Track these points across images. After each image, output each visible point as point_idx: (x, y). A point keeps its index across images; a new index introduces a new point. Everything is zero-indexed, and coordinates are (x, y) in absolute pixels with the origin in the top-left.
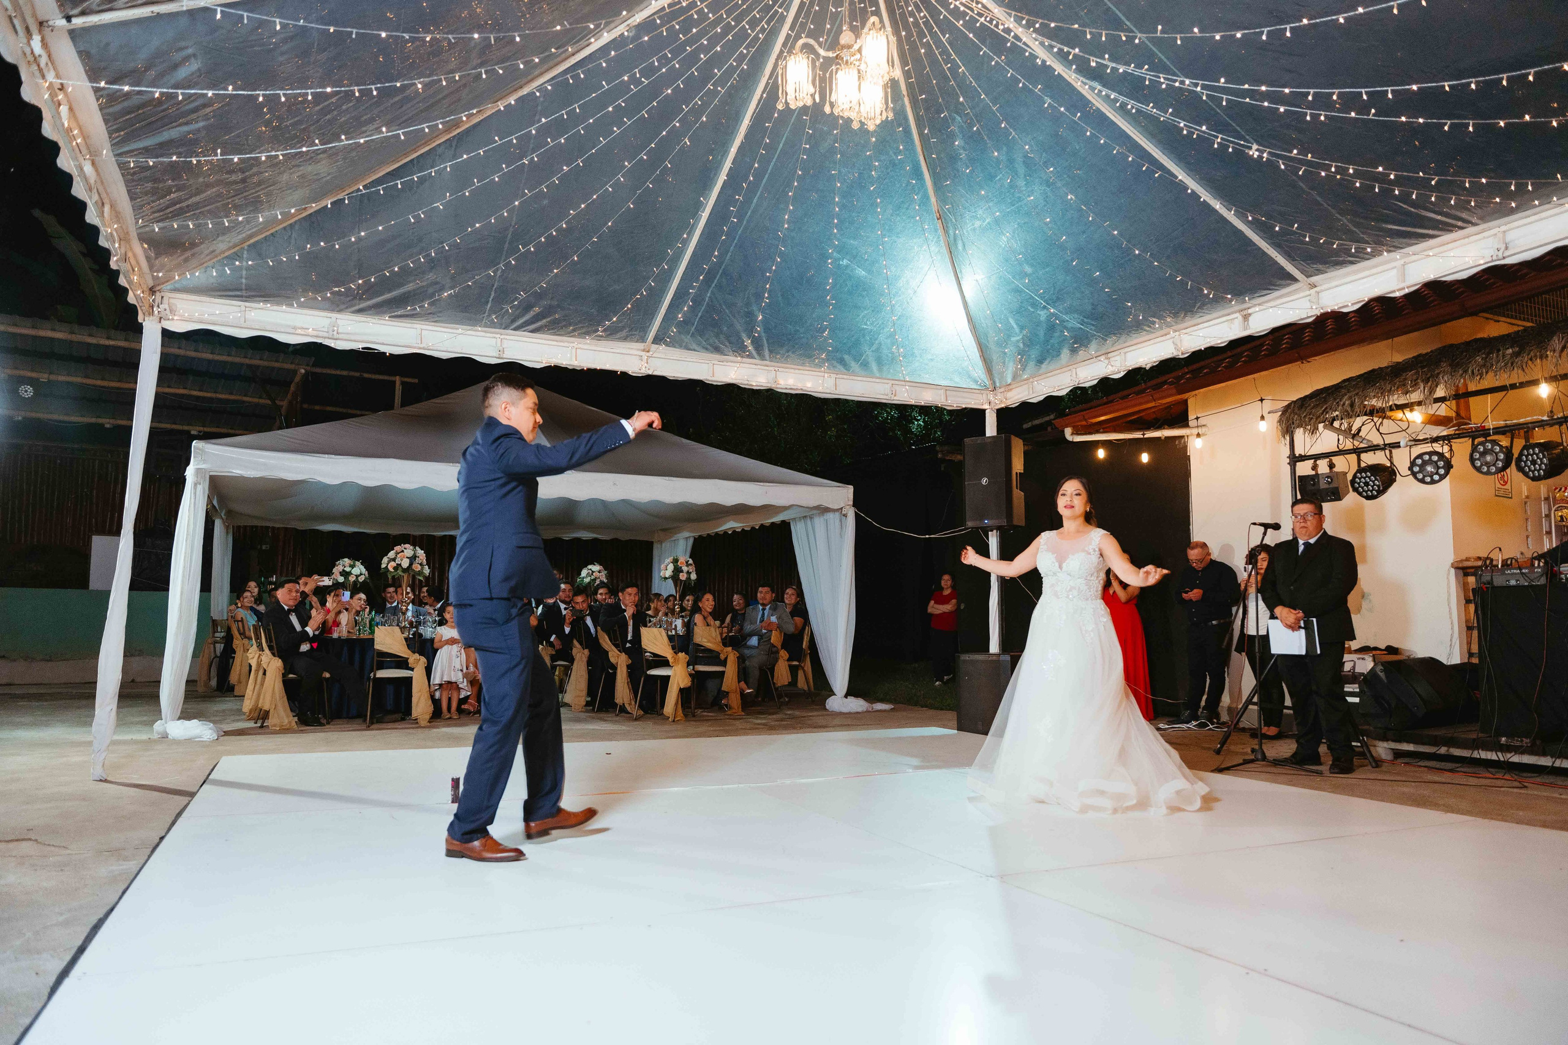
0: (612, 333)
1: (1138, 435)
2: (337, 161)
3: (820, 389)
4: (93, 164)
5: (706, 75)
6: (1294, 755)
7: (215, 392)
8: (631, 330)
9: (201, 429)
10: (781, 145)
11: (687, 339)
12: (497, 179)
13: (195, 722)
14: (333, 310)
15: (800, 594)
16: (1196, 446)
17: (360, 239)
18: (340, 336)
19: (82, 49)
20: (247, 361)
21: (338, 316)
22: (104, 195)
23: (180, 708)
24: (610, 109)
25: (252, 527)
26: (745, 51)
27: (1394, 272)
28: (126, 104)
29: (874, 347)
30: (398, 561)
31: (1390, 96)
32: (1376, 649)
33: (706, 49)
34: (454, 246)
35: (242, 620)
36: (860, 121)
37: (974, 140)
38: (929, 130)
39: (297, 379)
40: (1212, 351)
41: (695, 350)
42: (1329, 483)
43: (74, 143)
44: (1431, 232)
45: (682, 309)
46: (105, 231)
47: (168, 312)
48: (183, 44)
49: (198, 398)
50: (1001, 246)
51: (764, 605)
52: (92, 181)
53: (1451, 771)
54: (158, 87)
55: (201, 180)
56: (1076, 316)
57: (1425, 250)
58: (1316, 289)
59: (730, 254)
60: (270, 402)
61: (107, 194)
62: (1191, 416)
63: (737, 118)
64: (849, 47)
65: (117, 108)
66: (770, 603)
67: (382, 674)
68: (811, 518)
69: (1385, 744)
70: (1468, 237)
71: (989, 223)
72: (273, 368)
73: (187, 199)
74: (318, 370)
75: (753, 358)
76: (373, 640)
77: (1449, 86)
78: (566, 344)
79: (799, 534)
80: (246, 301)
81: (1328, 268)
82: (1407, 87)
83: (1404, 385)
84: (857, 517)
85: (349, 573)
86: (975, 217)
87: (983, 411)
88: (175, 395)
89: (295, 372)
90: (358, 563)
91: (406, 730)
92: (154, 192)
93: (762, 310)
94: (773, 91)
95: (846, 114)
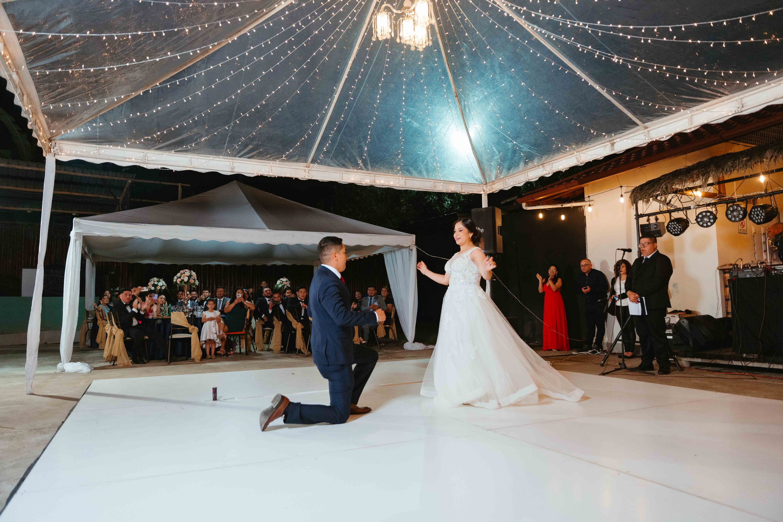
0: (290, 158)
1: (559, 206)
2: (145, 71)
3: (397, 185)
4: (17, 73)
5: (335, 24)
6: (640, 366)
7: (85, 193)
8: (299, 157)
9: (78, 212)
10: (375, 60)
11: (329, 160)
12: (228, 79)
13: (79, 363)
14: (145, 149)
15: (389, 290)
16: (589, 211)
17: (158, 111)
18: (149, 162)
19: (10, 13)
20: (101, 177)
21: (148, 151)
22: (23, 90)
23: (71, 356)
24: (286, 42)
25: (106, 262)
26: (355, 11)
27: (687, 120)
28: (33, 42)
29: (424, 164)
30: (182, 278)
31: (683, 29)
32: (680, 311)
33: (335, 10)
34: (207, 114)
35: (102, 311)
36: (415, 47)
37: (473, 55)
38: (450, 50)
39: (127, 186)
40: (596, 162)
41: (333, 166)
42: (656, 228)
43: (7, 63)
44: (705, 99)
45: (326, 145)
46: (25, 108)
47: (59, 151)
48: (63, 10)
49: (75, 196)
50: (488, 110)
51: (371, 296)
52: (17, 82)
53: (719, 371)
54: (50, 33)
55: (74, 81)
56: (527, 145)
57: (702, 109)
58: (647, 129)
59: (350, 116)
60: (113, 198)
61: (25, 90)
62: (586, 196)
63: (352, 46)
64: (409, 8)
65: (29, 44)
66: (374, 295)
67: (175, 336)
68: (394, 252)
69: (686, 359)
70: (723, 101)
71: (482, 98)
72: (114, 180)
73: (66, 92)
74: (138, 181)
75: (363, 169)
76: (170, 319)
77: (713, 23)
78: (266, 164)
79: (388, 260)
80: (99, 145)
81: (654, 118)
82: (692, 24)
83: (692, 177)
84: (418, 251)
85: (157, 285)
86: (475, 96)
87: (481, 195)
88: (63, 195)
89: (126, 181)
90: (161, 280)
91: (189, 365)
92: (50, 88)
93: (367, 145)
94: (370, 31)
95: (408, 43)
